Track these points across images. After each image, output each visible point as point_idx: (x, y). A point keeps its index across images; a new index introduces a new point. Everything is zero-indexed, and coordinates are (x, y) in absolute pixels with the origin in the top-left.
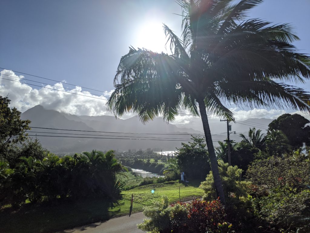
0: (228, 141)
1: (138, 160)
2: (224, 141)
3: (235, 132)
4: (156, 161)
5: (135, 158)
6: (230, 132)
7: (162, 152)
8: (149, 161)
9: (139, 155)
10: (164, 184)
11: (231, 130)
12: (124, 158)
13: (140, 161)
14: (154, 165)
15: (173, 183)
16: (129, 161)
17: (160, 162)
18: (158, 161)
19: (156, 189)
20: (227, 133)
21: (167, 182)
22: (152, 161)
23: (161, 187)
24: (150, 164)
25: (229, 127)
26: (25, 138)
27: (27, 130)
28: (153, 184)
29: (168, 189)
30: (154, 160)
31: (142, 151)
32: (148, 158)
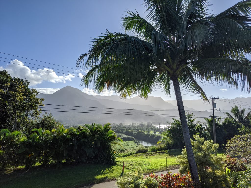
0: (213, 117)
1: (139, 131)
2: (210, 117)
3: (219, 109)
4: (155, 133)
5: (138, 130)
6: (215, 109)
7: (160, 126)
8: (149, 132)
9: (140, 127)
10: (157, 153)
11: (216, 107)
12: (129, 130)
13: (142, 132)
14: (153, 136)
15: (164, 153)
16: (133, 132)
17: (158, 134)
18: (156, 133)
19: (148, 157)
20: (212, 110)
21: (159, 151)
22: (151, 133)
23: (153, 155)
24: (150, 135)
25: (214, 105)
26: (39, 112)
27: (41, 107)
28: (146, 153)
29: (158, 158)
30: (153, 132)
31: (143, 124)
32: (148, 130)
